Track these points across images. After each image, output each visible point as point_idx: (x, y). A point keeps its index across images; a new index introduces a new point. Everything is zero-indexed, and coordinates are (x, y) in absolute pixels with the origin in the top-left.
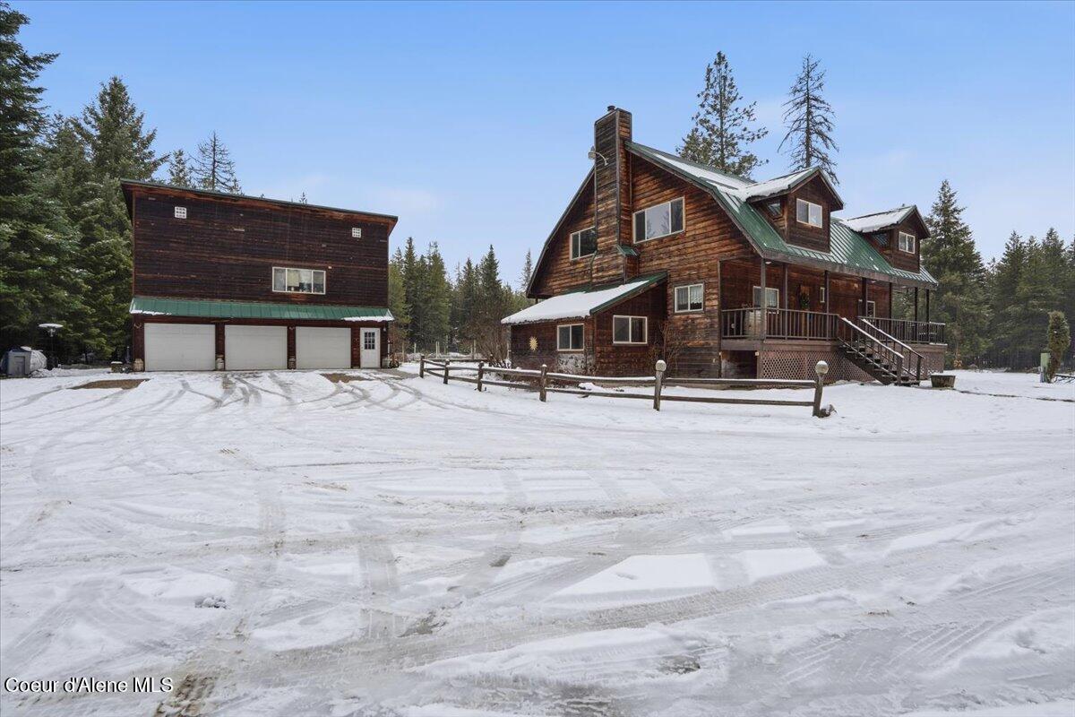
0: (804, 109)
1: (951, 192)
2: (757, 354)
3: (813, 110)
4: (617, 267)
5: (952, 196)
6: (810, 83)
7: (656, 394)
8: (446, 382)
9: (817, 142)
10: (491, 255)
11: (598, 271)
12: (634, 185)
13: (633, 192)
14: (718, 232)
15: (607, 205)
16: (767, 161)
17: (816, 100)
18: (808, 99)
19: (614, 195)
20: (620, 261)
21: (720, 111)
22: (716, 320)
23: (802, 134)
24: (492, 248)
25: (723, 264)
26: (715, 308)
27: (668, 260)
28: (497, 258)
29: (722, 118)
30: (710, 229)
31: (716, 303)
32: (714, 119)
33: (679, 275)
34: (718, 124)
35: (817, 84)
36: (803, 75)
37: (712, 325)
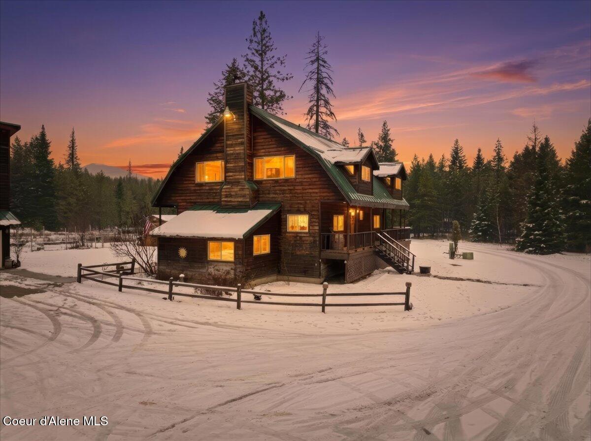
0: (316, 65)
1: (388, 128)
2: (346, 262)
3: (321, 68)
4: (244, 196)
5: (388, 130)
6: (320, 49)
7: (323, 303)
8: (120, 290)
9: (324, 91)
10: (43, 135)
11: (226, 196)
12: (255, 138)
13: (254, 143)
14: (319, 182)
15: (235, 150)
16: (292, 97)
17: (323, 61)
18: (318, 59)
19: (242, 143)
20: (247, 192)
21: (261, 55)
22: (318, 239)
23: (313, 83)
24: (43, 128)
25: (322, 204)
26: (316, 231)
27: (282, 196)
28: (48, 138)
29: (262, 61)
30: (314, 180)
31: (317, 228)
32: (257, 59)
33: (291, 207)
34: (259, 64)
35: (324, 51)
36: (315, 42)
37: (315, 241)
